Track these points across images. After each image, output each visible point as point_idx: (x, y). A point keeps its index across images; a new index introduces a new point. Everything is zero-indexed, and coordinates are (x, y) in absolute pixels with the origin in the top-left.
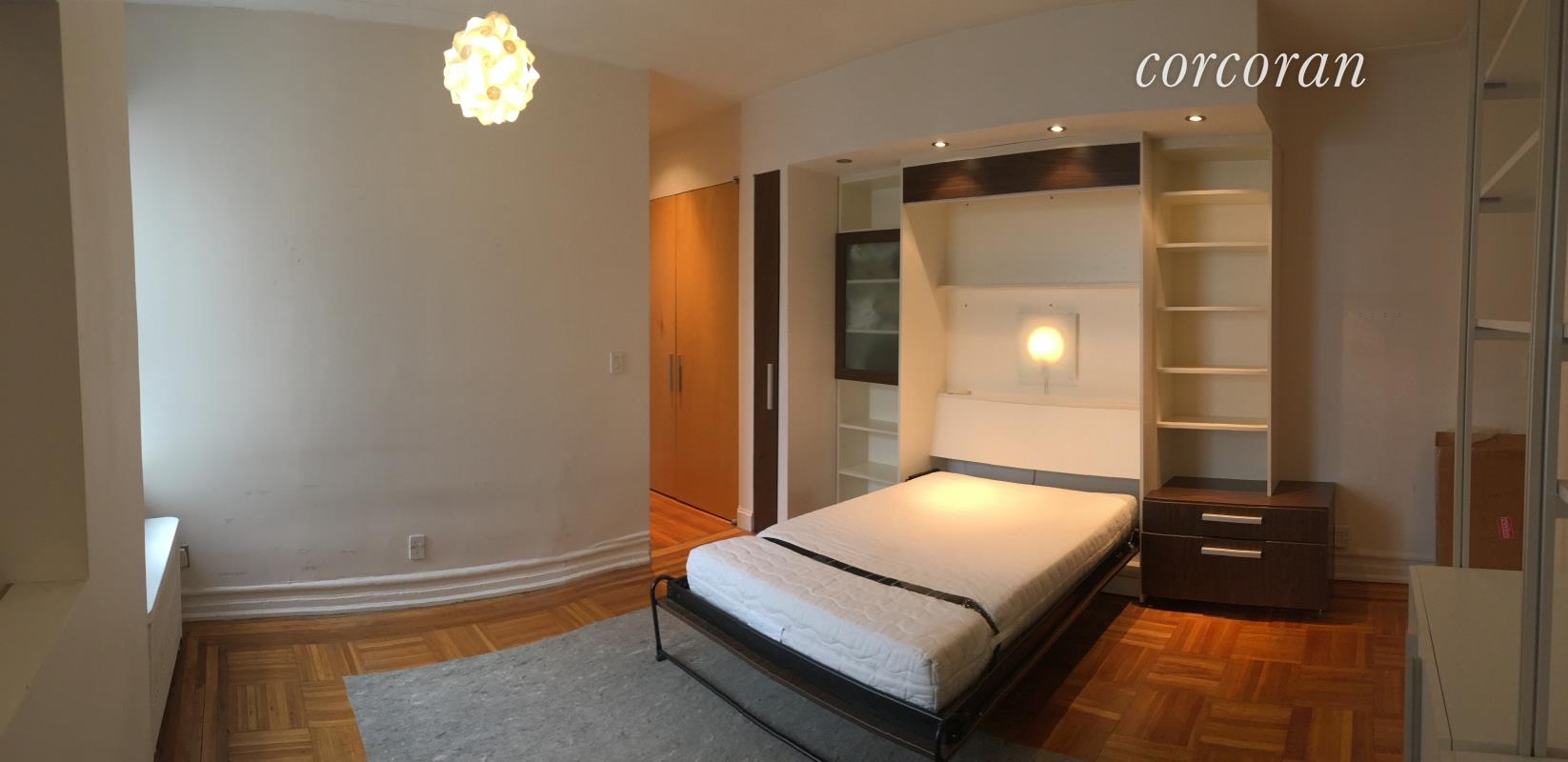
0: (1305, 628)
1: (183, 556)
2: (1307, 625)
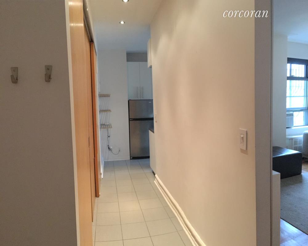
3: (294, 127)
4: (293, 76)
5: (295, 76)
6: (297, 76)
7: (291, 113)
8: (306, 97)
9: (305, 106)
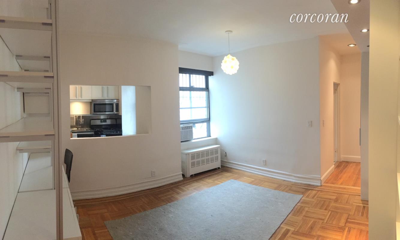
1: (225, 154)
3: (194, 139)
4: (193, 86)
5: (195, 87)
6: (198, 87)
7: (191, 125)
8: (207, 108)
9: (207, 117)
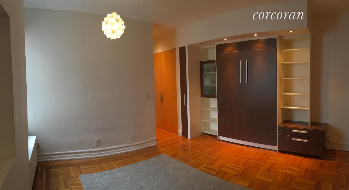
0: (319, 161)
1: (37, 145)
2: (319, 160)
